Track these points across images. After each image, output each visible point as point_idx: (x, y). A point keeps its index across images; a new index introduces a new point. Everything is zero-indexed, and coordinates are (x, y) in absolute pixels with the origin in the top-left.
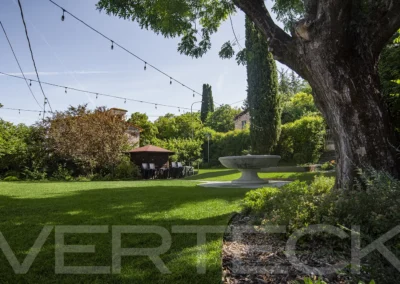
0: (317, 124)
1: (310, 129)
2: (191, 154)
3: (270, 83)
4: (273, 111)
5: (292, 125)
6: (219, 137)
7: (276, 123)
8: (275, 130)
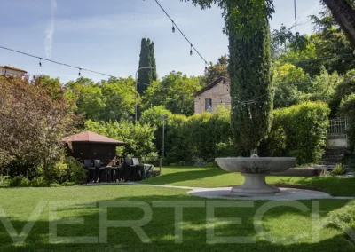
0: (319, 111)
1: (312, 119)
2: (141, 144)
3: (262, 53)
4: (264, 92)
5: (287, 111)
6: (179, 122)
7: (268, 109)
8: (266, 118)
